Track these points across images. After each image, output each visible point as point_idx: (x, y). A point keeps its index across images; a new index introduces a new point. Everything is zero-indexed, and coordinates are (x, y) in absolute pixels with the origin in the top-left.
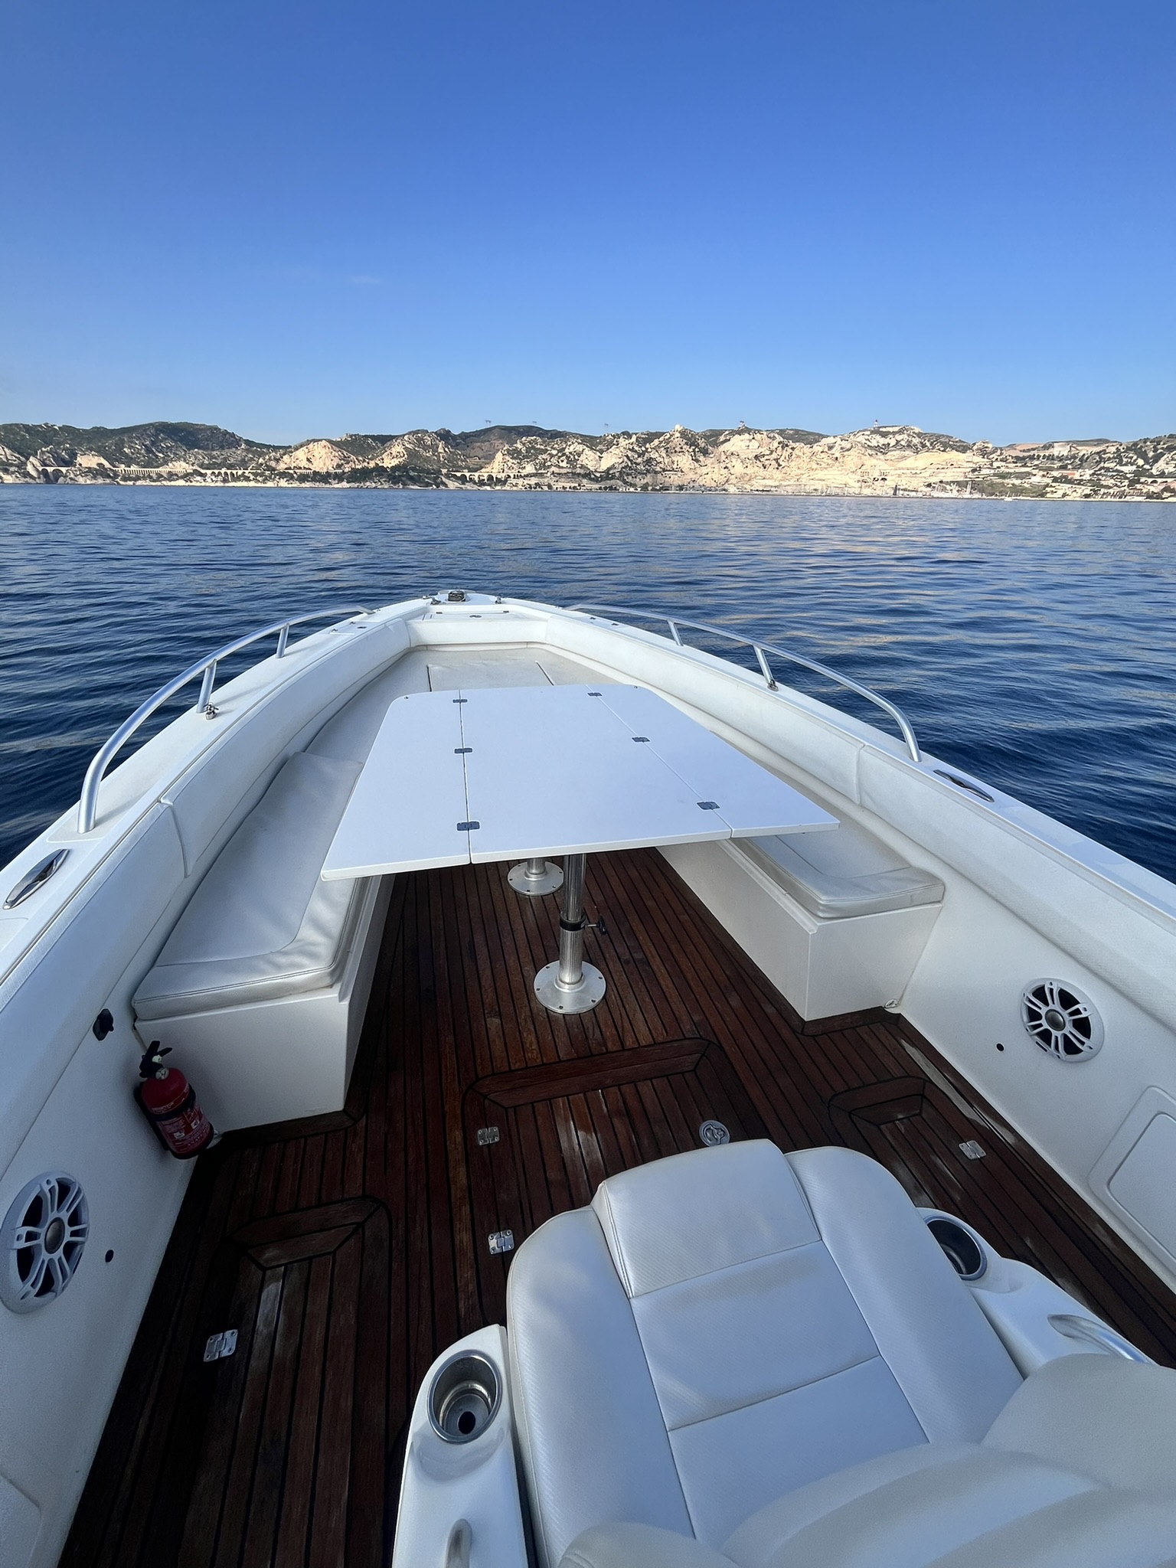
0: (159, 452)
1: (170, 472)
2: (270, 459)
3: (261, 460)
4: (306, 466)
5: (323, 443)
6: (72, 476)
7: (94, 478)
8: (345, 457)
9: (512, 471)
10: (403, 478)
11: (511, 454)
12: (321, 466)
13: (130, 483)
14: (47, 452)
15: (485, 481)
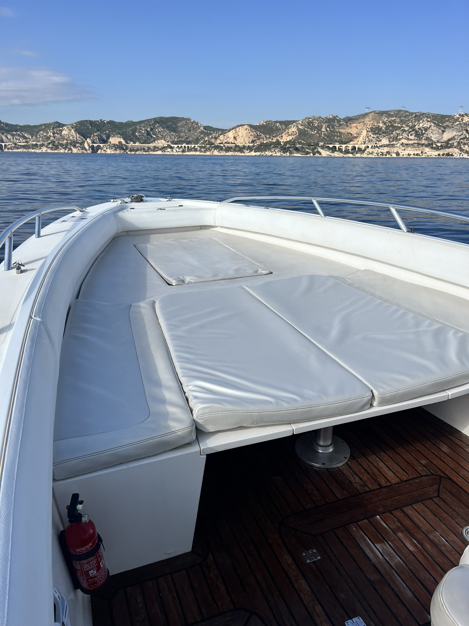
0: (154, 135)
1: (155, 146)
2: (212, 138)
3: (206, 139)
4: (233, 142)
5: (246, 127)
6: (105, 149)
7: (116, 150)
8: (258, 136)
9: (371, 143)
10: (291, 149)
11: (373, 131)
12: (241, 142)
13: (133, 153)
14: (96, 135)
15: (350, 150)
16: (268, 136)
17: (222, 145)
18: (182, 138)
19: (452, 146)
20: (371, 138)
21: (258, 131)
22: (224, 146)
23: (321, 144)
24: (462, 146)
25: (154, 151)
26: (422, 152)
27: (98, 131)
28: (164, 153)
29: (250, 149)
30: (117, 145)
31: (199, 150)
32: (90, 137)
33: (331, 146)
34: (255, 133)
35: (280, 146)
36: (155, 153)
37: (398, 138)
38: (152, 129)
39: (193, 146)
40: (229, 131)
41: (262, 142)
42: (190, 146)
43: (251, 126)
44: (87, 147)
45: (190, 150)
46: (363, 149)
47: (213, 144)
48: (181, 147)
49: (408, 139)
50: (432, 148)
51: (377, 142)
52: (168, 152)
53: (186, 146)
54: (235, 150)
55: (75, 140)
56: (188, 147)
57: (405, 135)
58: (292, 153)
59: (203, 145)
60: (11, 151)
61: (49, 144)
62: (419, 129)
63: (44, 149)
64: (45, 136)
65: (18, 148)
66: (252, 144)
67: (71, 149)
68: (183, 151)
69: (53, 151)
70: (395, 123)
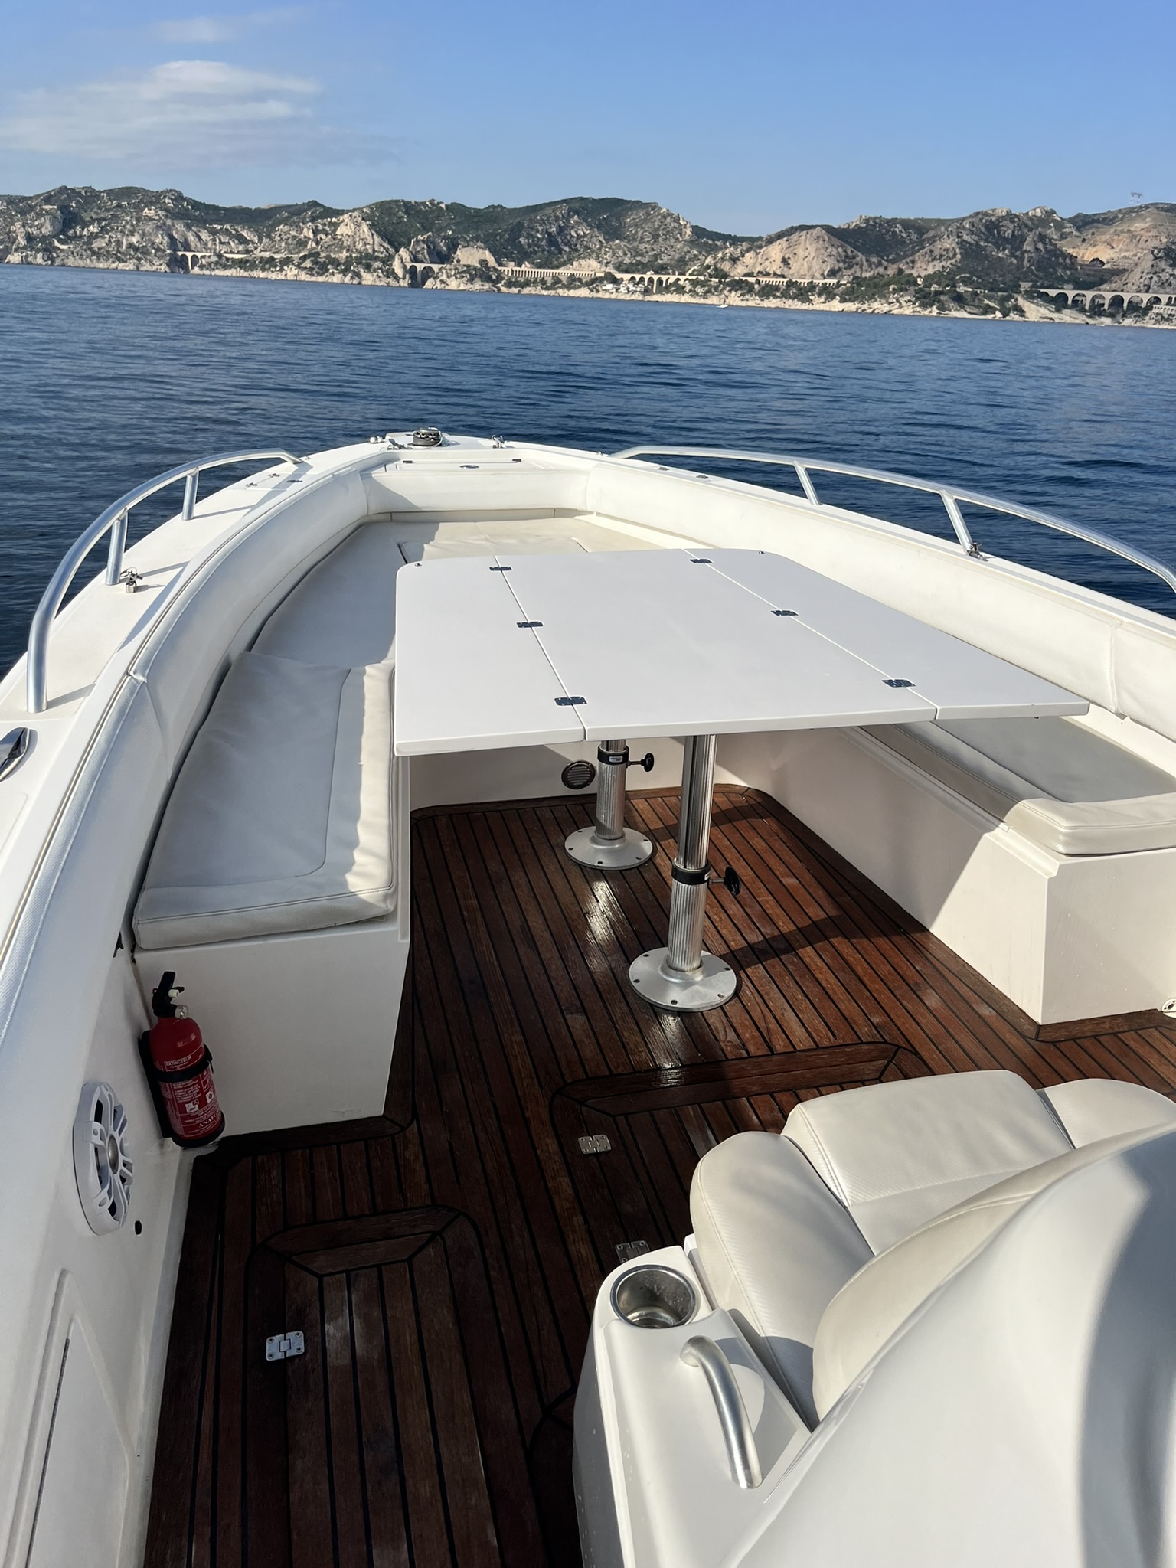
0: (565, 244)
1: (572, 275)
2: (723, 259)
3: (709, 260)
4: (779, 272)
5: (816, 232)
6: (444, 277)
7: (471, 280)
8: (847, 257)
9: (1168, 290)
10: (942, 298)
11: (1171, 258)
12: (802, 272)
13: (515, 290)
14: (423, 241)
15: (1106, 307)
16: (874, 260)
17: (752, 280)
18: (642, 255)
20: (1164, 276)
21: (849, 244)
22: (758, 282)
23: (1025, 286)
25: (569, 289)
27: (425, 230)
28: (594, 294)
29: (828, 293)
30: (475, 269)
31: (690, 291)
32: (407, 245)
33: (1053, 293)
34: (840, 249)
35: (912, 289)
36: (572, 293)
38: (561, 230)
39: (672, 279)
40: (770, 241)
41: (858, 274)
42: (664, 278)
43: (829, 229)
44: (399, 272)
45: (663, 288)
46: (1143, 305)
47: (726, 276)
48: (642, 280)
52: (607, 291)
53: (656, 277)
54: (785, 295)
55: (370, 251)
56: (660, 282)
58: (944, 310)
59: (702, 278)
60: (207, 272)
61: (304, 258)
63: (291, 272)
64: (294, 237)
65: (225, 267)
66: (835, 281)
67: (358, 275)
68: (646, 292)
69: (314, 279)
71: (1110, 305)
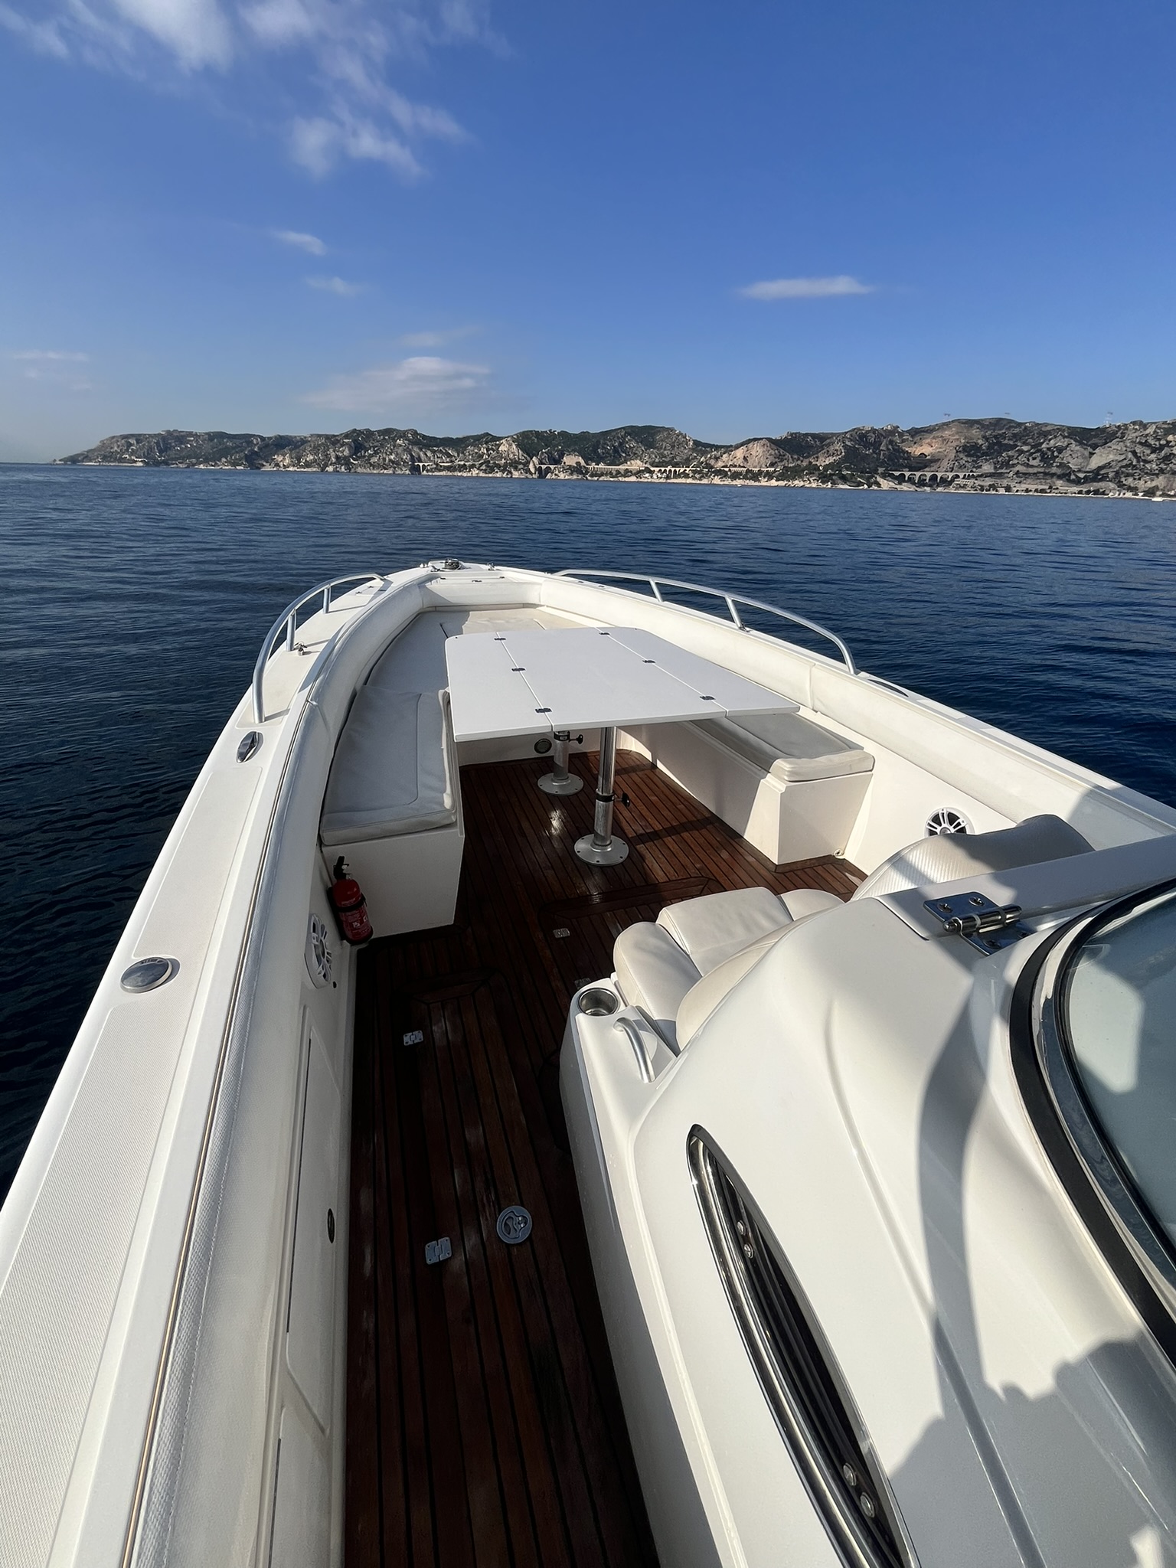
0: (624, 452)
1: (627, 469)
2: (710, 458)
3: (702, 459)
4: (742, 465)
5: (763, 442)
6: (557, 472)
7: (571, 474)
8: (780, 455)
9: (964, 470)
10: (834, 477)
11: (966, 452)
12: (755, 464)
13: (596, 479)
14: (545, 453)
15: (927, 481)
16: (796, 457)
17: (727, 469)
18: (665, 457)
19: (1104, 478)
20: (962, 462)
21: (782, 448)
22: (730, 470)
23: (881, 470)
24: (1123, 479)
25: (625, 477)
26: (1050, 488)
27: (547, 446)
28: (639, 480)
29: (769, 476)
30: (574, 467)
31: (692, 476)
32: (537, 456)
33: (897, 473)
34: (776, 451)
35: (817, 473)
36: (627, 479)
37: (1011, 462)
38: (621, 444)
39: (682, 470)
40: (737, 447)
41: (786, 465)
43: (769, 440)
44: (533, 470)
45: (677, 475)
46: (949, 479)
47: (712, 467)
48: (665, 470)
49: (1028, 466)
50: (1069, 481)
51: (974, 470)
52: (646, 478)
53: (673, 469)
54: (745, 478)
55: (517, 459)
56: (675, 471)
57: (1023, 458)
58: (834, 484)
59: (698, 469)
60: (430, 474)
61: (481, 464)
62: (1049, 449)
63: (475, 472)
64: (476, 453)
65: (440, 471)
66: (773, 469)
67: (511, 473)
68: (668, 477)
69: (487, 475)
70: (1005, 438)
71: (930, 480)
